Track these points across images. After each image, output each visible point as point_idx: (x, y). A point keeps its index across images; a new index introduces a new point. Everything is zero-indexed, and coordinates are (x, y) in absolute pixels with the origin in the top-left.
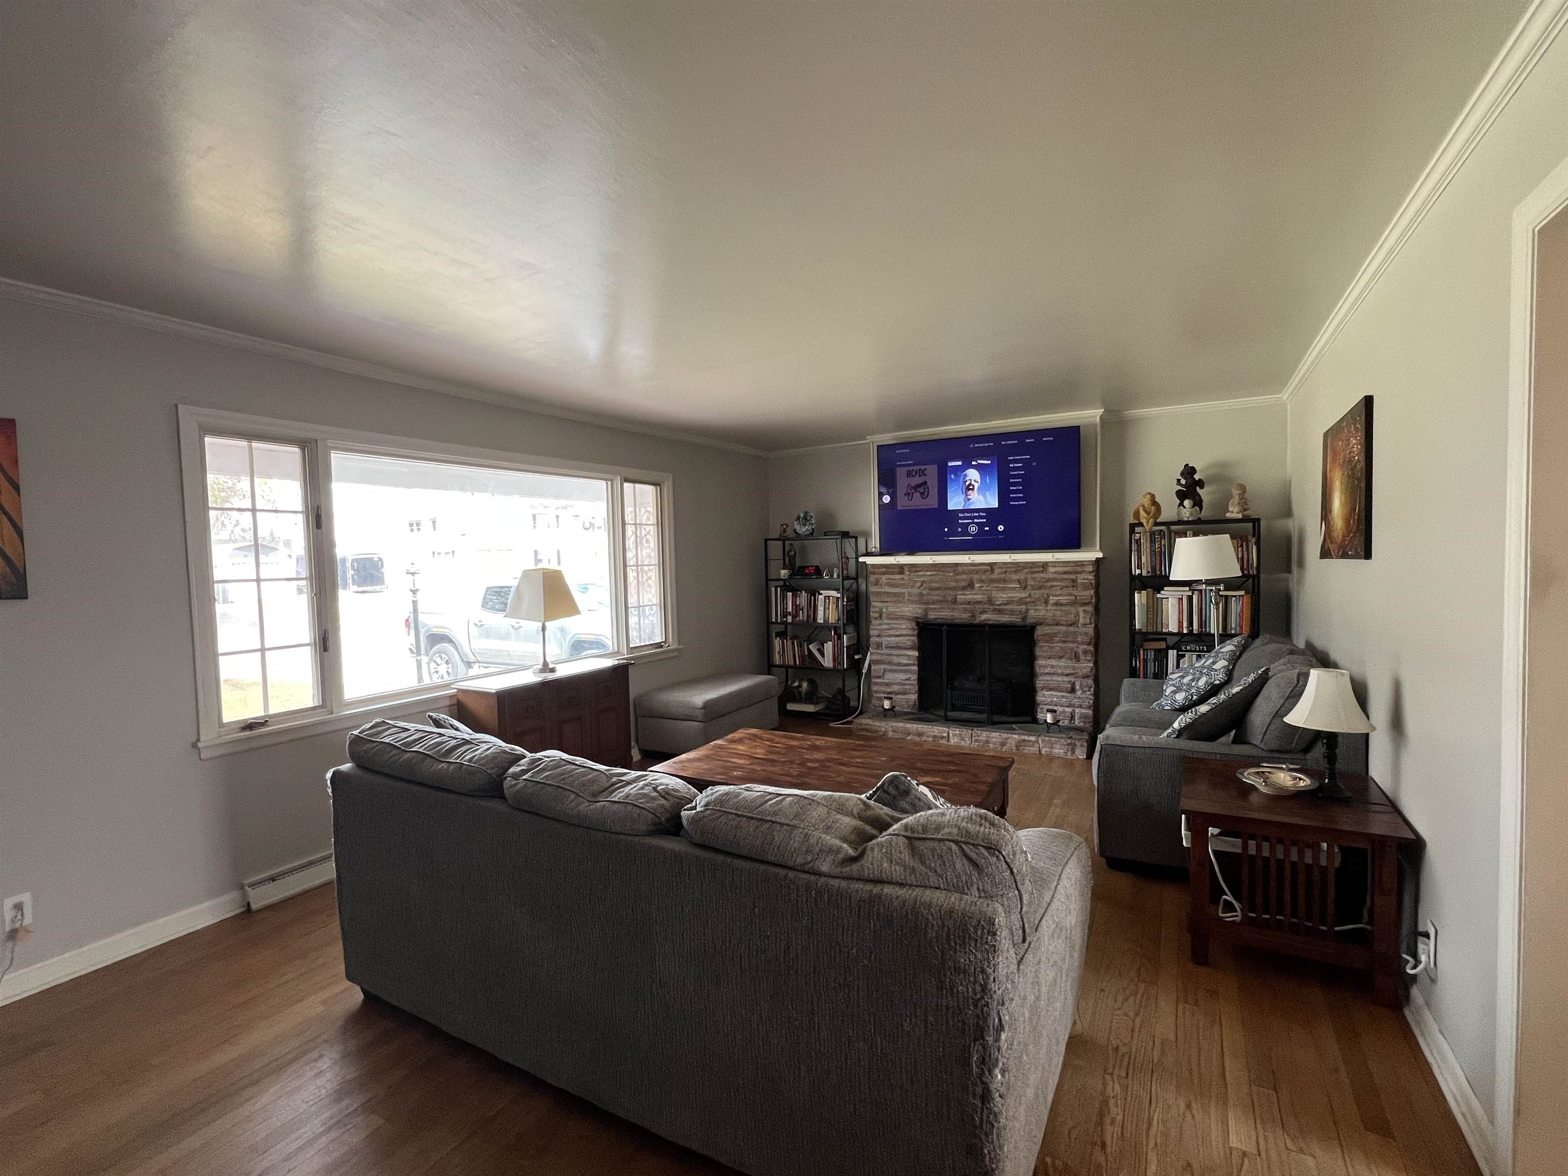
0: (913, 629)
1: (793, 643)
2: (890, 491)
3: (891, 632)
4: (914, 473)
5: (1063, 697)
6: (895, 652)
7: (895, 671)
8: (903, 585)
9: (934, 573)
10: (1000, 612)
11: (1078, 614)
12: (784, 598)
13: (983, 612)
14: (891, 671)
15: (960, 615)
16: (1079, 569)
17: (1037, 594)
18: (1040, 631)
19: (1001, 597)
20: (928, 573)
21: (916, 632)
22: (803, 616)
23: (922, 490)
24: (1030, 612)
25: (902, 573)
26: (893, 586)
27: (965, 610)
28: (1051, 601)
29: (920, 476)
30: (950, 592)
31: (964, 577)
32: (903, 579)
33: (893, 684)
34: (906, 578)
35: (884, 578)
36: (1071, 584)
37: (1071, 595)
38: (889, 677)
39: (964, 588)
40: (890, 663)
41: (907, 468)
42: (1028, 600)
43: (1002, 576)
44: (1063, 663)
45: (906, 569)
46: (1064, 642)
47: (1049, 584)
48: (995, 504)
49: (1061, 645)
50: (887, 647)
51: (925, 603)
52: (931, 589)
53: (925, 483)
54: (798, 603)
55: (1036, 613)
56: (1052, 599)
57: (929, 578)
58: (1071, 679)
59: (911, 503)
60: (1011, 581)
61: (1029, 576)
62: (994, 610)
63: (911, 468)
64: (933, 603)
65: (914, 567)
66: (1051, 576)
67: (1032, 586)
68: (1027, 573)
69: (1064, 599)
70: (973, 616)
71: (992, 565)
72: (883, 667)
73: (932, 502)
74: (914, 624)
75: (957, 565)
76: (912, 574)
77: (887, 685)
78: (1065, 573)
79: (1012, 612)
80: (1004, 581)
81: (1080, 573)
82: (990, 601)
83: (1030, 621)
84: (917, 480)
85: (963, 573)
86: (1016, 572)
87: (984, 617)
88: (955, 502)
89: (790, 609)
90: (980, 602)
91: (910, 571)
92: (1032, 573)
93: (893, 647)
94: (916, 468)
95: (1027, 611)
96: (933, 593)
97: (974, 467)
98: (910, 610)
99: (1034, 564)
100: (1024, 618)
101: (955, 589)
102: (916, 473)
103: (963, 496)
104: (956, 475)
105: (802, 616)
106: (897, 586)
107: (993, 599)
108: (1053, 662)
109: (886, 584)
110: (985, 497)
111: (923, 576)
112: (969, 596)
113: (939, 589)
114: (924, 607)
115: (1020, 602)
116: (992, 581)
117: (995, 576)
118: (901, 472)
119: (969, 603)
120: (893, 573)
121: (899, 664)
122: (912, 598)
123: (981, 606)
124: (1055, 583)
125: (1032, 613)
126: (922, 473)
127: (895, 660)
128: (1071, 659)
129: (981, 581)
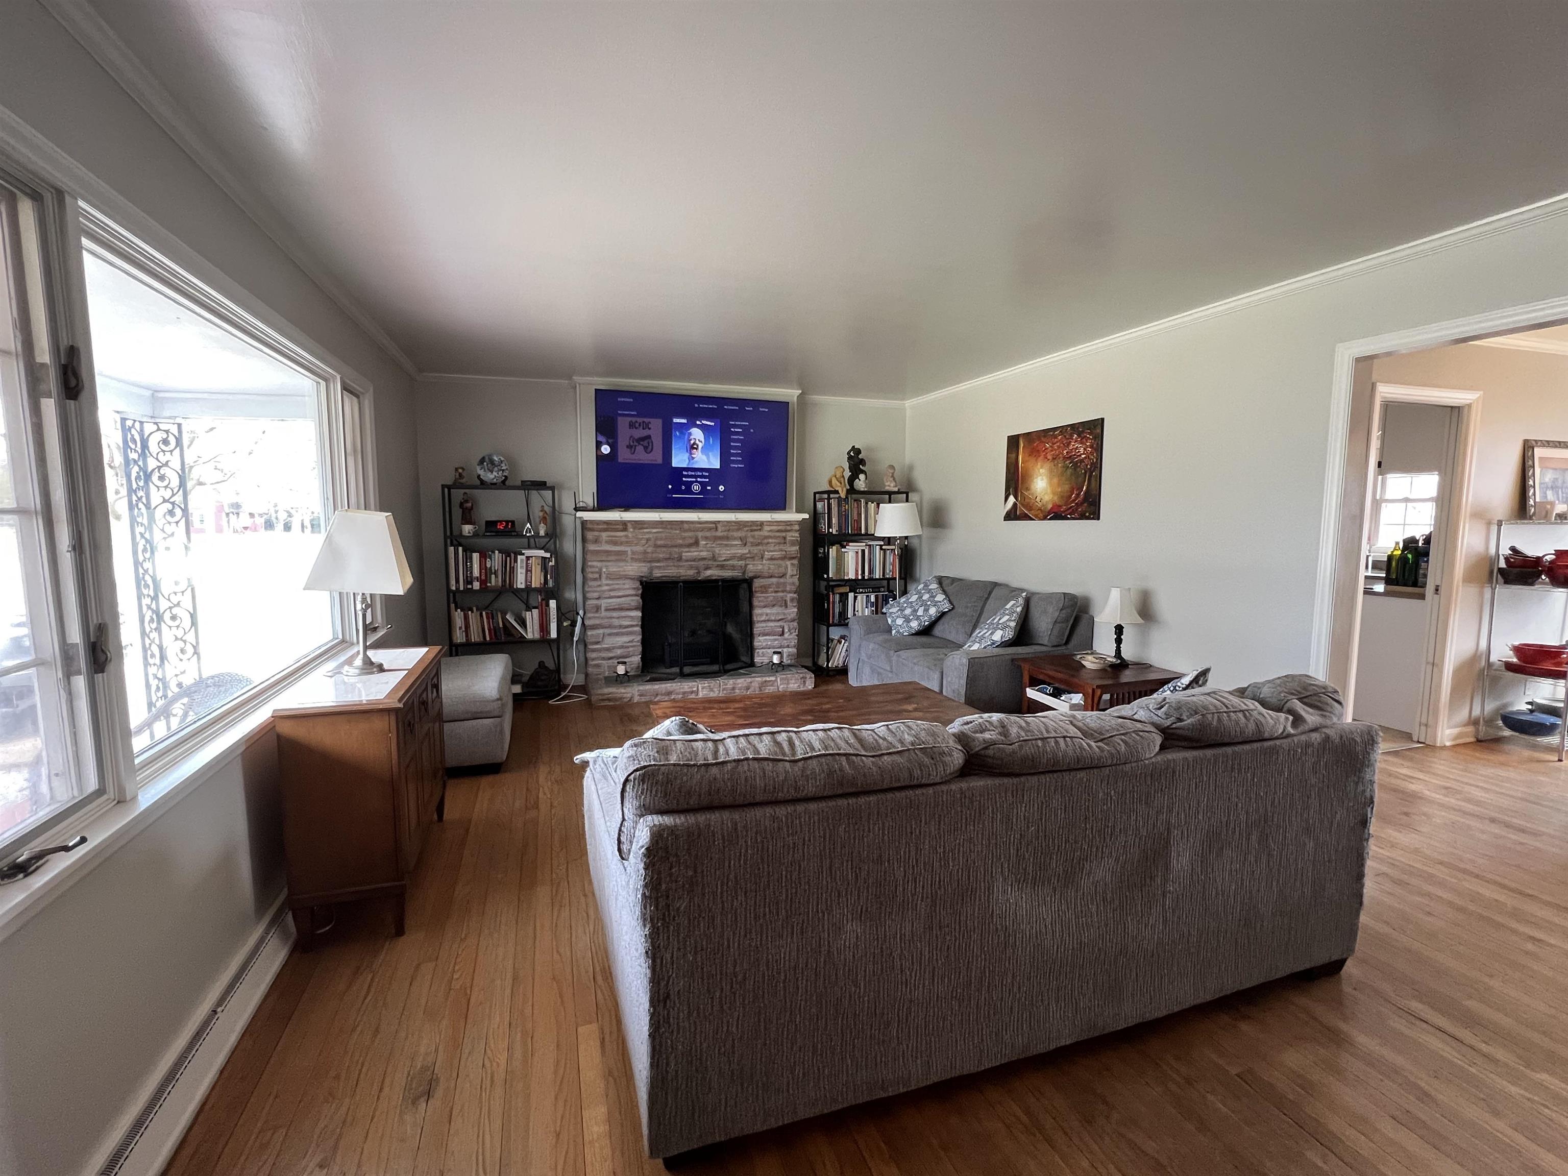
0: (637, 589)
1: (481, 615)
2: (610, 441)
3: (612, 594)
4: (637, 425)
5: (776, 640)
6: (615, 614)
7: (617, 634)
8: (627, 542)
9: (661, 530)
10: (722, 567)
11: (786, 567)
12: (468, 559)
13: (707, 568)
14: (610, 635)
15: (685, 572)
16: (788, 528)
17: (755, 550)
18: (757, 583)
19: (724, 553)
20: (654, 531)
21: (640, 592)
22: (497, 581)
23: (645, 443)
24: (749, 566)
25: (625, 529)
26: (615, 543)
27: (691, 567)
28: (766, 556)
29: (643, 429)
30: (676, 550)
31: (690, 534)
32: (626, 536)
33: (614, 648)
34: (630, 535)
35: (604, 535)
36: (783, 541)
37: (782, 551)
38: (609, 642)
39: (690, 546)
40: (610, 627)
41: (630, 419)
42: (748, 555)
43: (725, 534)
44: (775, 610)
45: (629, 525)
46: (776, 592)
47: (766, 541)
48: (716, 465)
49: (773, 594)
50: (607, 610)
51: (650, 562)
52: (656, 546)
53: (649, 437)
54: (488, 566)
55: (753, 568)
56: (767, 555)
57: (655, 535)
58: (781, 623)
59: (633, 457)
60: (735, 539)
61: (749, 534)
62: (718, 566)
63: (634, 419)
64: (658, 561)
65: (639, 525)
66: (767, 534)
67: (752, 543)
68: (747, 531)
69: (777, 554)
70: (699, 573)
71: (716, 523)
72: (601, 631)
73: (656, 457)
74: (638, 584)
75: (682, 522)
76: (636, 531)
77: (608, 650)
78: (778, 531)
79: (733, 568)
80: (727, 538)
81: (789, 531)
82: (714, 558)
83: (749, 575)
84: (639, 433)
85: (690, 530)
86: (738, 530)
87: (708, 573)
88: (679, 460)
89: (476, 573)
90: (704, 559)
91: (634, 528)
92: (752, 531)
93: (614, 609)
94: (640, 420)
95: (746, 565)
96: (658, 550)
97: (698, 426)
98: (636, 569)
99: (754, 523)
100: (744, 573)
101: (681, 546)
102: (640, 425)
103: (688, 454)
104: (681, 433)
105: (494, 581)
106: (621, 544)
107: (717, 556)
108: (767, 610)
109: (606, 542)
110: (708, 458)
111: (648, 533)
112: (694, 553)
113: (665, 546)
114: (648, 564)
115: (742, 558)
116: (716, 538)
117: (719, 534)
118: (623, 423)
119: (694, 560)
120: (617, 530)
121: (621, 627)
122: (636, 557)
123: (705, 562)
124: (770, 540)
125: (750, 567)
126: (646, 426)
127: (616, 622)
128: (781, 606)
129: (706, 538)
